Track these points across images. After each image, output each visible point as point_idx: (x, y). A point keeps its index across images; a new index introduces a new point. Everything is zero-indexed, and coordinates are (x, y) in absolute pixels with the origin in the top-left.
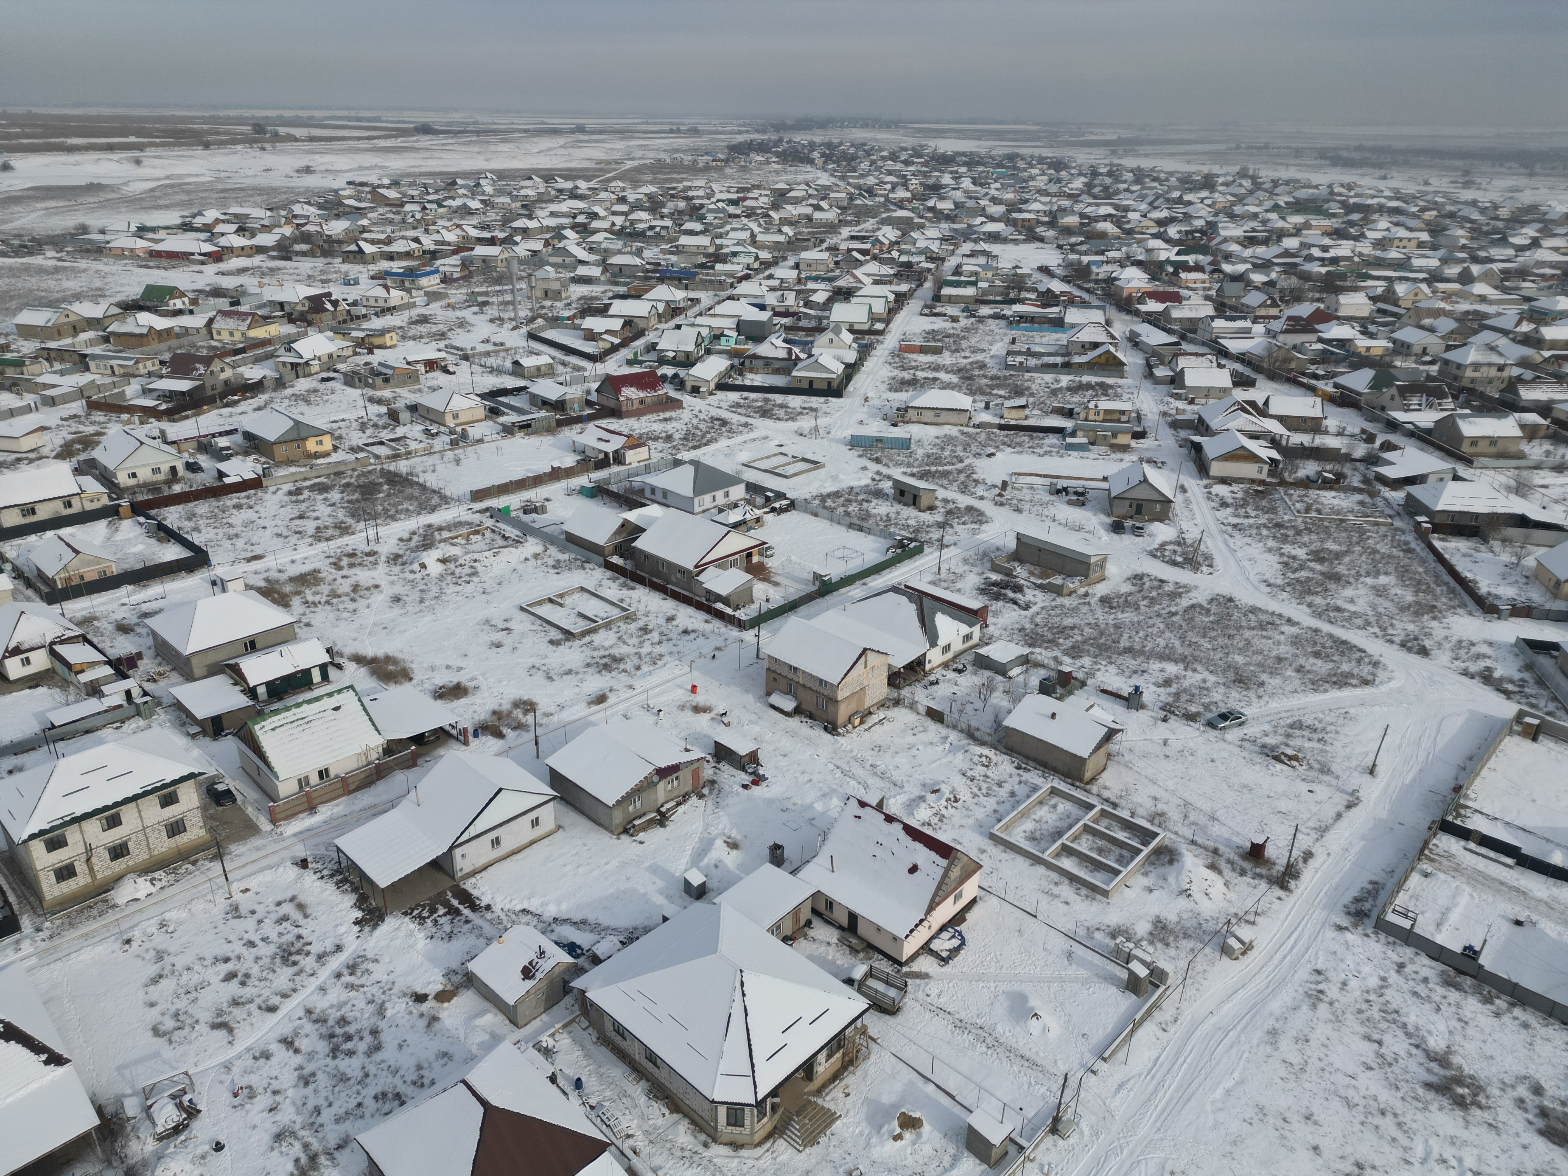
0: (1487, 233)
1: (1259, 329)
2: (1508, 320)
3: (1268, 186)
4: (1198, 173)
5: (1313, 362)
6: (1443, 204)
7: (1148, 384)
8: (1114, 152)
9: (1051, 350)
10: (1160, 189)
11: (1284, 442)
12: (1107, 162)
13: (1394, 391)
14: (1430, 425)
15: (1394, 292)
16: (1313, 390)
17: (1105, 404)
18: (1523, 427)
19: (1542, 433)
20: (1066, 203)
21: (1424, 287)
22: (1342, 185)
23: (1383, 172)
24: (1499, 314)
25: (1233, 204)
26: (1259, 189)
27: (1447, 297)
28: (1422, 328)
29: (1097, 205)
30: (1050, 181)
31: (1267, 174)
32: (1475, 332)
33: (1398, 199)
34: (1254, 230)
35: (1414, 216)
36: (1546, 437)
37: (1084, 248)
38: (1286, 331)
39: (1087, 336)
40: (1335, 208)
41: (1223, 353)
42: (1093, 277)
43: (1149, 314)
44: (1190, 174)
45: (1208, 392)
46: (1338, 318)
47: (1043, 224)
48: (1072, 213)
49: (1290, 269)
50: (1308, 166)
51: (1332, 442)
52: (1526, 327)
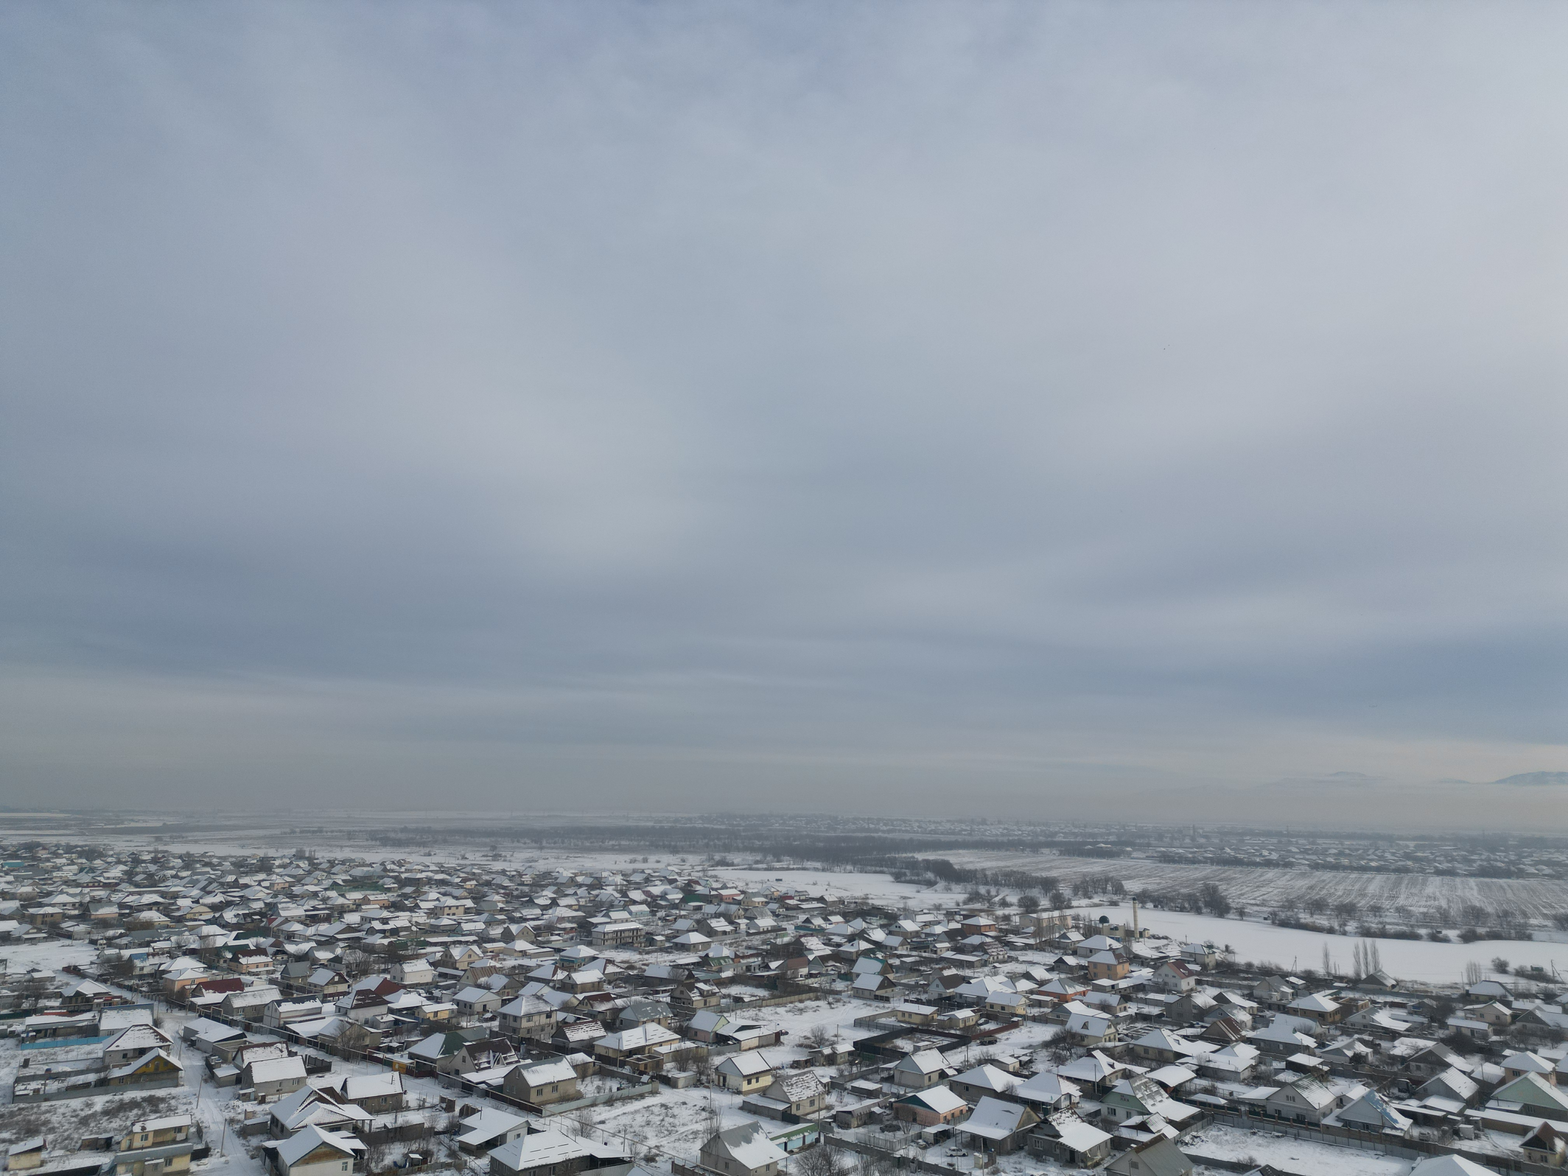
0: (518, 897)
1: (329, 1007)
2: (545, 972)
3: (325, 866)
4: (253, 857)
5: (386, 1035)
6: (480, 875)
7: (209, 1089)
8: (158, 839)
9: (81, 1066)
10: (213, 874)
11: (367, 1128)
12: (151, 849)
13: (464, 1052)
14: (501, 1081)
15: (451, 956)
16: (389, 1064)
17: (155, 1124)
18: (575, 1067)
19: (590, 1071)
20: (101, 893)
21: (475, 948)
22: (393, 863)
23: (427, 850)
24: (539, 966)
25: (292, 885)
26: (316, 869)
27: (496, 955)
28: (479, 986)
29: (140, 894)
30: (81, 870)
31: (323, 855)
32: (523, 985)
33: (442, 872)
34: (315, 909)
35: (458, 886)
36: (594, 1074)
37: (124, 941)
38: (357, 1007)
39: (128, 1043)
40: (389, 883)
41: (294, 1039)
42: (137, 972)
43: (207, 1006)
44: (245, 858)
45: (280, 1086)
46: (405, 987)
47: (71, 918)
48: (109, 903)
49: (354, 944)
50: (361, 847)
51: (414, 1118)
52: (561, 975)
